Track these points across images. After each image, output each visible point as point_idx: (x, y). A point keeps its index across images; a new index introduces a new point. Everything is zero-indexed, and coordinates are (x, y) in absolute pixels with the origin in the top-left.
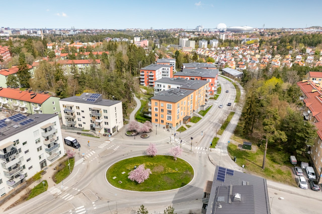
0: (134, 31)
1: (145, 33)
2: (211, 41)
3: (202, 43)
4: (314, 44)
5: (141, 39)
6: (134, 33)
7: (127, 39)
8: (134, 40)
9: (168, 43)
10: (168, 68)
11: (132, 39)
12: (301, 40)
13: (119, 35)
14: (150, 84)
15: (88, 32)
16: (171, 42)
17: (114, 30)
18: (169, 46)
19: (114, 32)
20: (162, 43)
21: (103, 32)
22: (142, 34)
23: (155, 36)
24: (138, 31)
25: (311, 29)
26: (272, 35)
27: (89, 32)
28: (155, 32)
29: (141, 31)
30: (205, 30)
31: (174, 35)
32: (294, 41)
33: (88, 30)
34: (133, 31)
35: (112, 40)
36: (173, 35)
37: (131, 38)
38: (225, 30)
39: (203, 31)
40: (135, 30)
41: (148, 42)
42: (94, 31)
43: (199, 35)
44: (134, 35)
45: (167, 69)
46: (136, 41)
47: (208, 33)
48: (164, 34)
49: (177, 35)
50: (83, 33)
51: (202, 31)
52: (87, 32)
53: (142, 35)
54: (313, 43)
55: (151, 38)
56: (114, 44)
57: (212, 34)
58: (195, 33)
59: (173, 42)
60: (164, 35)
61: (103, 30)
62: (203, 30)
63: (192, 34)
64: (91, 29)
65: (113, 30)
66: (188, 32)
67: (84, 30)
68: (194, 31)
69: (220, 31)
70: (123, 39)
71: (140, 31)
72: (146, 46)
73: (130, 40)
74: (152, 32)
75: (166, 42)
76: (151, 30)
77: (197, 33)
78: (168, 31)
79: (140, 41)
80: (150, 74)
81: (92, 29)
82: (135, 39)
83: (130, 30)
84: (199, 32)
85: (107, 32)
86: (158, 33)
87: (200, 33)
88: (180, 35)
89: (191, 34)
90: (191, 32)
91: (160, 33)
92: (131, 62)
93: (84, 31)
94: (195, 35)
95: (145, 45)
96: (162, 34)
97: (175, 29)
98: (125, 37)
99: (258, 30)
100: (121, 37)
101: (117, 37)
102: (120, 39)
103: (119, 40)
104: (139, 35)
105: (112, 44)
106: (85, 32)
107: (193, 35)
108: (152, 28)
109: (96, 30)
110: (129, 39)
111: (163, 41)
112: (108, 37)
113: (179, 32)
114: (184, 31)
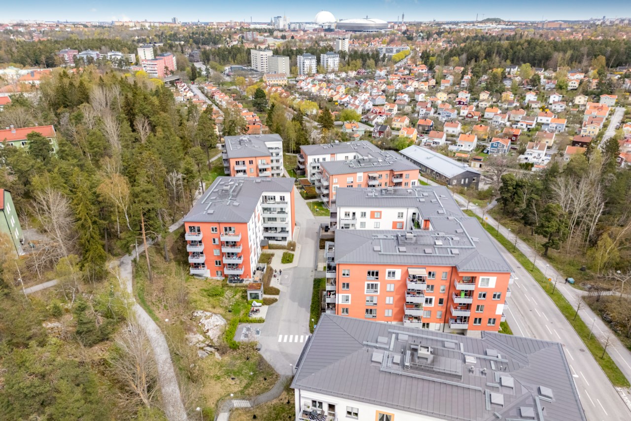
0: (135, 26)
1: (162, 33)
2: (323, 57)
3: (306, 61)
4: (536, 62)
5: (156, 54)
6: (136, 33)
7: (120, 54)
8: (136, 55)
9: (224, 60)
10: (282, 194)
11: (133, 53)
12: (507, 52)
13: (97, 40)
14: (227, 272)
15: (17, 31)
16: (230, 59)
17: (86, 26)
18: (227, 68)
19: (86, 29)
20: (208, 60)
21: (57, 29)
22: (155, 36)
23: (187, 41)
24: (144, 26)
25: (488, 24)
26: (428, 39)
27: (21, 29)
28: (184, 31)
29: (150, 26)
30: (292, 26)
31: (230, 38)
32: (494, 54)
33: (18, 25)
34: (132, 27)
35: (78, 57)
36: (228, 39)
37: (129, 49)
38: (333, 27)
39: (289, 28)
40: (137, 25)
41: (174, 58)
42: (33, 27)
43: (283, 37)
44: (137, 38)
45: (278, 199)
46: (143, 58)
47: (302, 33)
48: (206, 36)
49: (237, 37)
50: (4, 32)
51: (287, 27)
52: (14, 30)
53: (157, 39)
54: (536, 60)
55: (179, 48)
56: (77, 84)
57: (311, 36)
58: (275, 33)
59: (234, 58)
60: (207, 39)
61: (57, 26)
62: (289, 26)
63: (268, 36)
64: (26, 23)
65: (82, 24)
66: (260, 31)
67: (8, 25)
68: (270, 27)
69: (324, 28)
70: (109, 54)
71: (149, 29)
72: (172, 72)
73: (127, 55)
74: (178, 30)
75: (217, 58)
76: (174, 25)
77: (280, 34)
78: (214, 28)
79: (156, 59)
80: (224, 238)
81: (30, 22)
82: (141, 52)
83: (125, 24)
84: (282, 31)
85: (69, 30)
86: (193, 33)
87: (286, 34)
88: (243, 37)
89: (266, 34)
90: (265, 31)
91: (197, 33)
92: (144, 205)
93: (8, 28)
94: (276, 38)
95: (169, 69)
96: (203, 35)
97: (229, 24)
98: (115, 45)
99: (396, 27)
100: (103, 48)
101: (92, 49)
102: (101, 53)
103: (98, 55)
104: (148, 37)
105: (71, 84)
106: (10, 30)
107: (271, 38)
108: (175, 19)
109: (39, 25)
110: (124, 52)
111: (211, 57)
112: (68, 46)
113: (240, 30)
114: (249, 30)
